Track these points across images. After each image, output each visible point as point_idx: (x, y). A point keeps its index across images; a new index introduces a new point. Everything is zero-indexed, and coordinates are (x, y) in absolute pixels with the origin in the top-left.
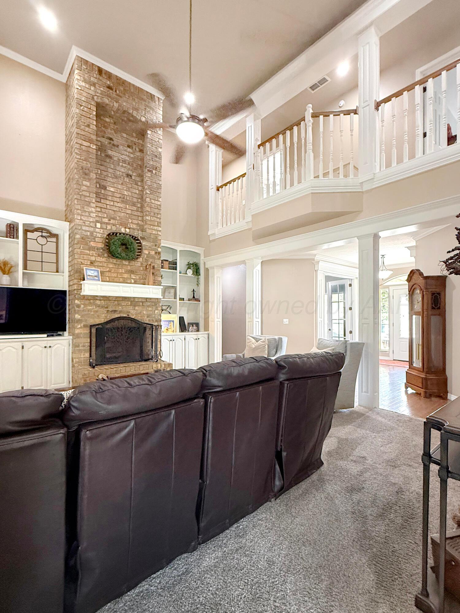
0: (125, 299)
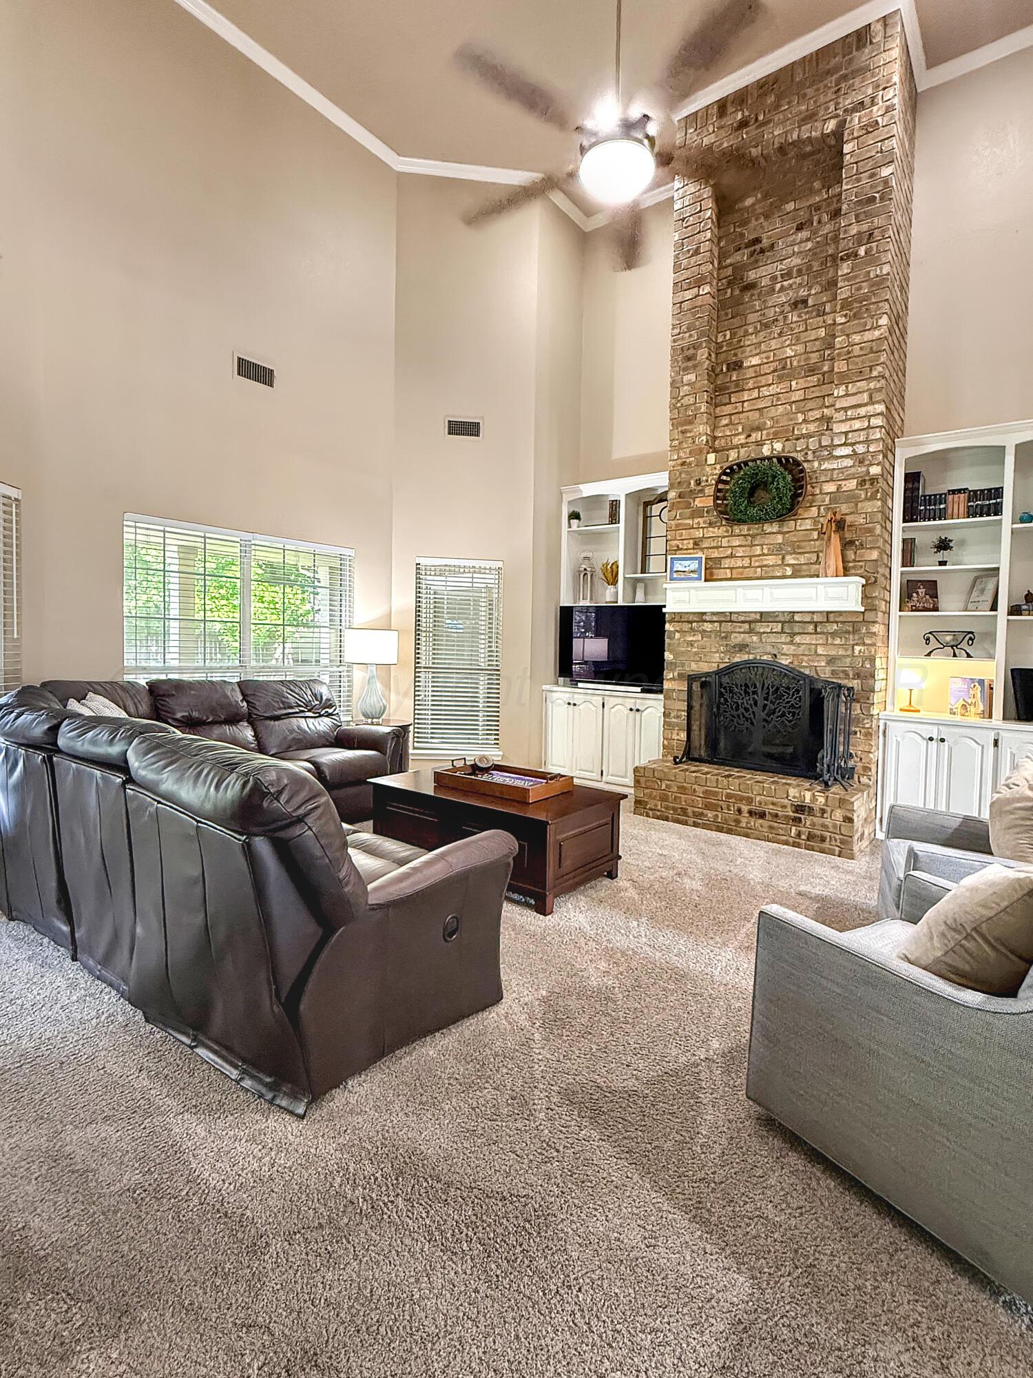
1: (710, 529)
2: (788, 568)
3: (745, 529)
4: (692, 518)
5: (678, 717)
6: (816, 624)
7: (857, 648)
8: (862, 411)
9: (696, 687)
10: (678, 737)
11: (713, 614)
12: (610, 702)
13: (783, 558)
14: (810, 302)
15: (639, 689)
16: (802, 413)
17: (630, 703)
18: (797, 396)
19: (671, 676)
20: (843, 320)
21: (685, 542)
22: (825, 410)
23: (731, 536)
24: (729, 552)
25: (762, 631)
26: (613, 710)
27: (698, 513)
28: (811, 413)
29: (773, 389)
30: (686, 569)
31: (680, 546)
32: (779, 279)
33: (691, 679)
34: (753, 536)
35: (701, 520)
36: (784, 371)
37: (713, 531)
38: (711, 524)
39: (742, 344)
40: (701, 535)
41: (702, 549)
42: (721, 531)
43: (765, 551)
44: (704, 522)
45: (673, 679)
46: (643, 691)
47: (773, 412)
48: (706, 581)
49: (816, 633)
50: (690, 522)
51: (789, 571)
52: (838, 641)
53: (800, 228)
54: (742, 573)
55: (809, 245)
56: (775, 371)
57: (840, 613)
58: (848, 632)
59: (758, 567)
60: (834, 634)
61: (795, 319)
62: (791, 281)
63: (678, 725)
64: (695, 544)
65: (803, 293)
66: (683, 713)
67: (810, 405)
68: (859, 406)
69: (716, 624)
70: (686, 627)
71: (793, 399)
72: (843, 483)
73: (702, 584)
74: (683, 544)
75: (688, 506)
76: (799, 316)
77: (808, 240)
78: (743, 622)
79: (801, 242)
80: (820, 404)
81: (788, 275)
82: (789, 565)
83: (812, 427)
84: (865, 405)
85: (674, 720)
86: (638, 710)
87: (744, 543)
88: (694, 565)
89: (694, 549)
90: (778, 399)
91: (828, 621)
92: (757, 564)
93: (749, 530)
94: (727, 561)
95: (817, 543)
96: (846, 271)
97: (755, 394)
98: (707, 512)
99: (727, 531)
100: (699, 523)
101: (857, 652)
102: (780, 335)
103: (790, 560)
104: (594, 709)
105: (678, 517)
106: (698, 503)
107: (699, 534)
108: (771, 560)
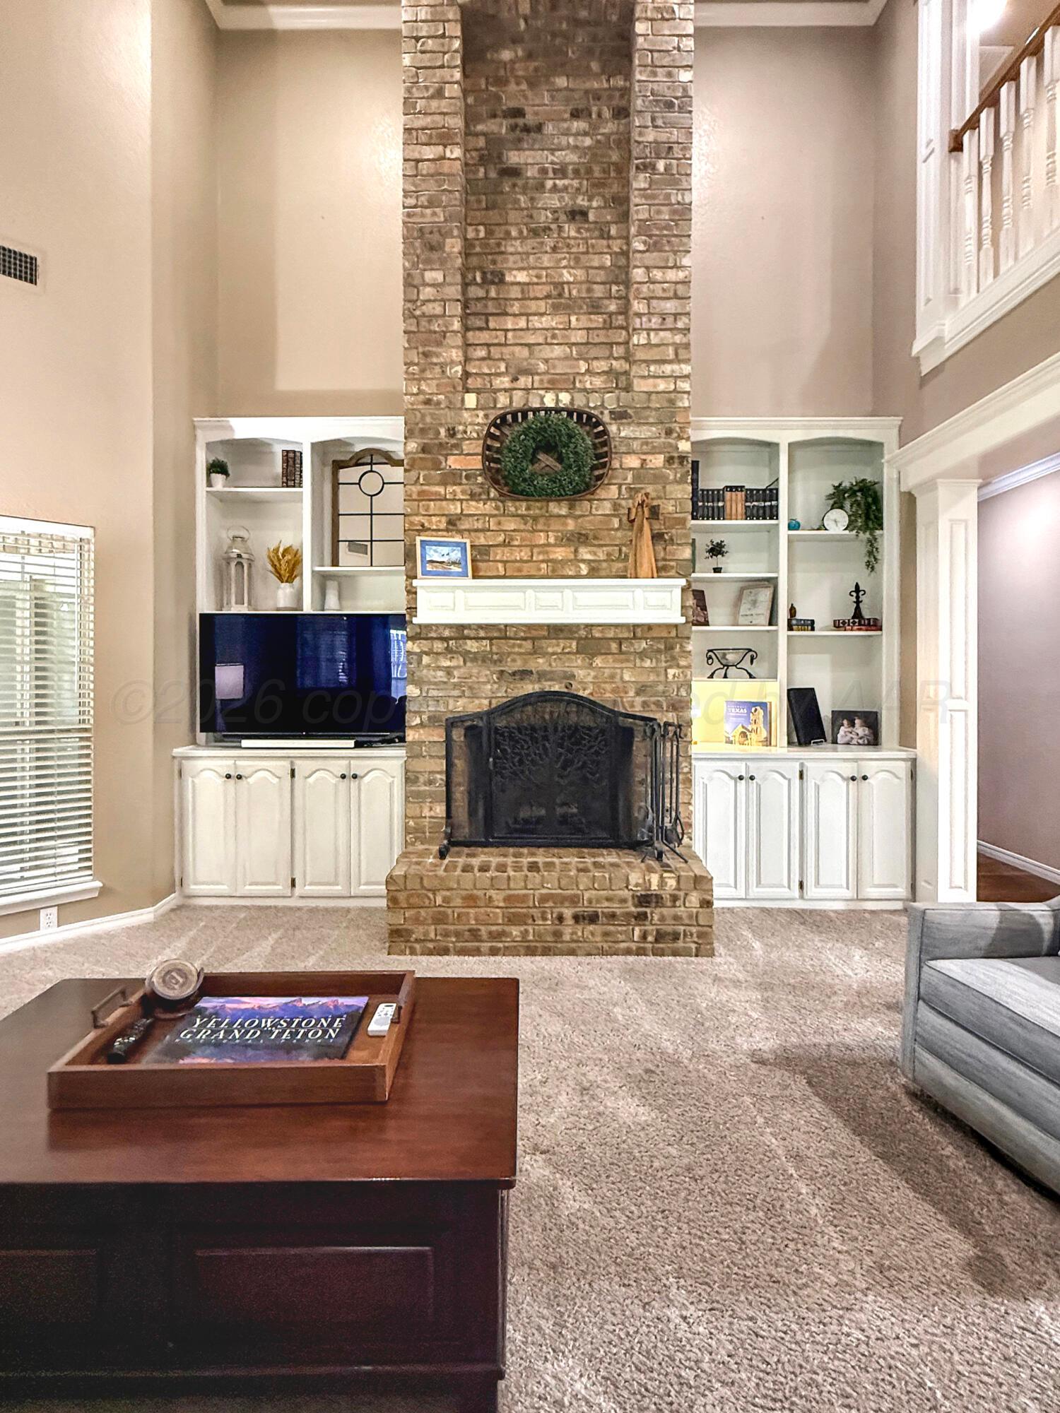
0: (557, 631)
1: (473, 503)
2: (583, 566)
3: (522, 508)
4: (444, 483)
5: (430, 782)
6: (620, 642)
7: (671, 672)
8: (668, 368)
9: (458, 735)
10: (432, 813)
11: (480, 627)
12: (302, 767)
13: (576, 551)
14: (591, 217)
15: (351, 743)
16: (586, 360)
17: (340, 767)
18: (579, 337)
19: (418, 721)
20: (642, 247)
21: (434, 519)
22: (614, 362)
23: (504, 515)
24: (501, 539)
25: (550, 650)
26: (311, 780)
27: (452, 477)
28: (595, 363)
29: (546, 322)
30: (445, 559)
31: (426, 524)
32: (551, 175)
33: (451, 724)
34: (535, 519)
35: (458, 489)
36: (560, 300)
37: (474, 507)
38: (473, 496)
39: (503, 249)
40: (459, 511)
41: (460, 532)
42: (489, 508)
43: (552, 540)
44: (463, 492)
45: (422, 725)
46: (358, 745)
47: (548, 352)
48: (474, 577)
49: (621, 652)
50: (441, 489)
51: (584, 569)
52: (648, 663)
53: (576, 115)
54: (520, 570)
55: (588, 142)
56: (548, 297)
57: (650, 627)
58: (659, 651)
59: (543, 561)
60: (643, 655)
61: (573, 234)
62: (566, 182)
63: (431, 794)
64: (450, 523)
65: (581, 201)
66: (438, 776)
67: (594, 352)
68: (664, 362)
69: (485, 642)
70: (439, 646)
71: (573, 340)
72: (649, 457)
73: (469, 581)
74: (430, 522)
75: (437, 466)
76: (578, 231)
77: (586, 134)
78: (525, 639)
79: (577, 134)
80: (607, 353)
81: (561, 172)
82: (583, 561)
83: (598, 382)
84: (670, 362)
85: (423, 788)
86: (355, 777)
87: (522, 527)
88: (456, 555)
89: (447, 530)
90: (554, 336)
91: (635, 637)
92: (541, 557)
93: (528, 508)
94: (499, 550)
95: (619, 534)
96: (643, 185)
97: (522, 323)
98: (467, 477)
99: (497, 508)
100: (454, 493)
101: (670, 677)
102: (554, 249)
103: (585, 553)
104: (276, 781)
105: (421, 480)
106: (453, 462)
107: (455, 508)
108: (560, 553)
